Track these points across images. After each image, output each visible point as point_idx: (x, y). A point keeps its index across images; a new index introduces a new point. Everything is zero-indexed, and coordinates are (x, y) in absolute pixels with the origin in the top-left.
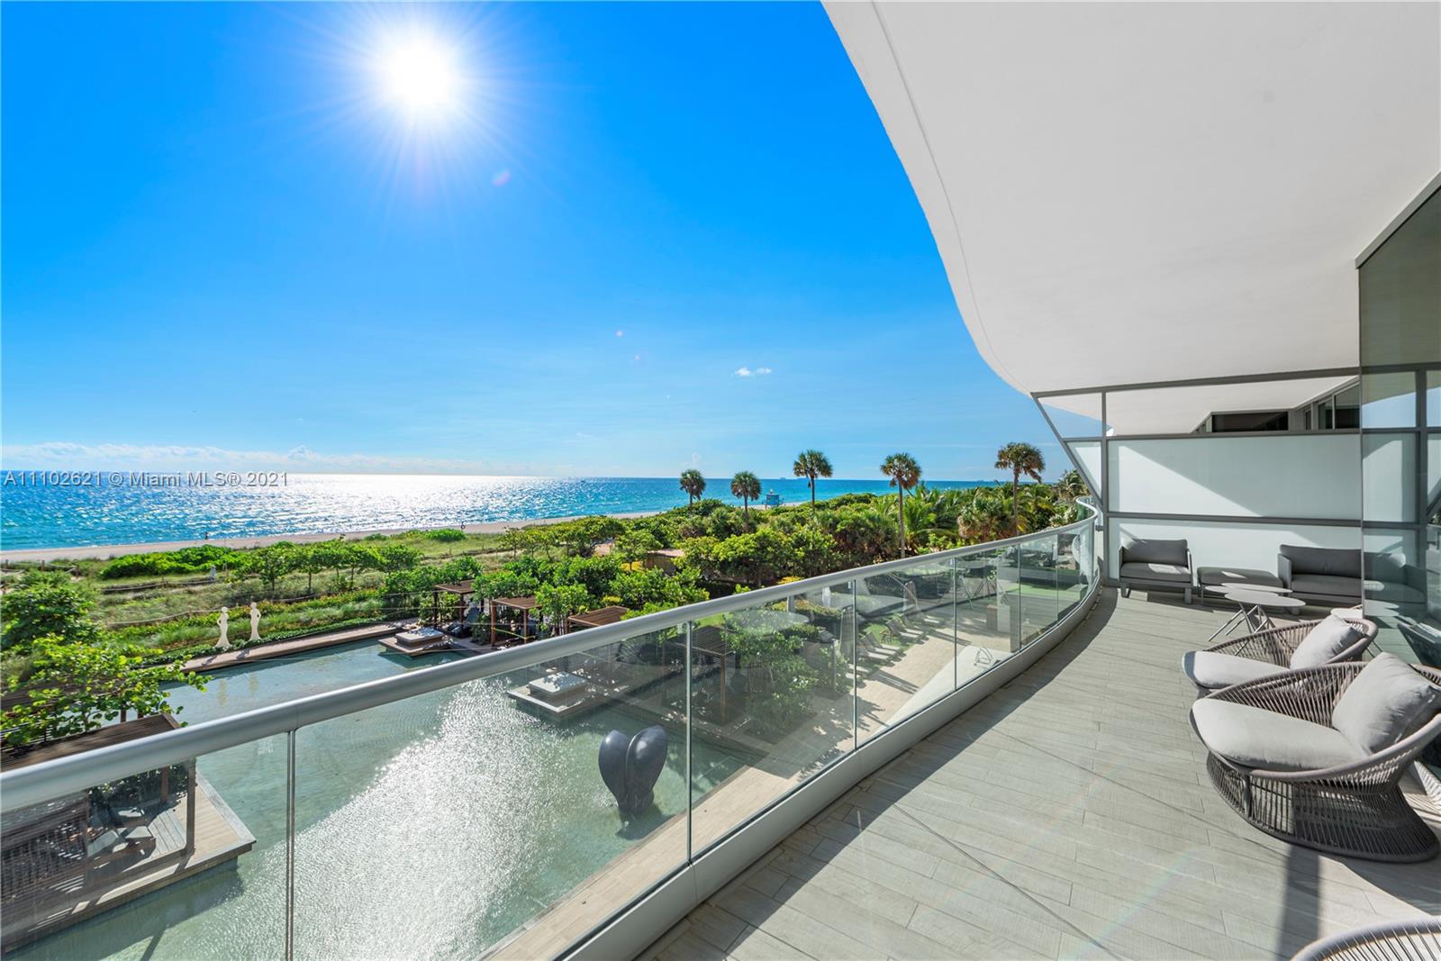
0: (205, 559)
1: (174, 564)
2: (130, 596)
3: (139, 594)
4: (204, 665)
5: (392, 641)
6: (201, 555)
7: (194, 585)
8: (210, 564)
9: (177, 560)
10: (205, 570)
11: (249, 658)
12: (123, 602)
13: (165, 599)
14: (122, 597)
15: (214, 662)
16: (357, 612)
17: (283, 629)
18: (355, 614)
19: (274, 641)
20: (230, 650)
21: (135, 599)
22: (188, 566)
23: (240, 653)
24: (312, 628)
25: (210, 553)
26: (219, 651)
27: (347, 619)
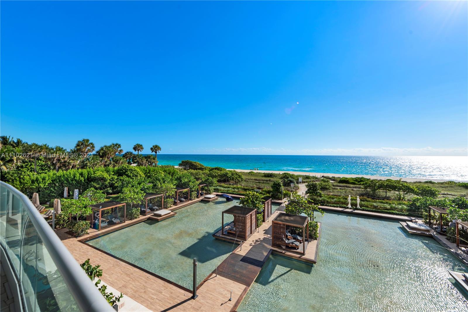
0: (361, 181)
1: (353, 181)
2: (339, 188)
3: (341, 188)
4: (342, 210)
5: (404, 224)
6: (360, 180)
7: (354, 188)
8: (362, 183)
9: (354, 180)
10: (360, 184)
11: (354, 212)
12: (337, 189)
13: (345, 190)
14: (337, 188)
15: (345, 210)
16: (396, 208)
17: (367, 207)
18: (395, 209)
19: (363, 210)
20: (350, 209)
21: (340, 189)
22: (356, 183)
23: (353, 210)
24: (377, 209)
25: (363, 179)
26: (348, 208)
27: (391, 210)
